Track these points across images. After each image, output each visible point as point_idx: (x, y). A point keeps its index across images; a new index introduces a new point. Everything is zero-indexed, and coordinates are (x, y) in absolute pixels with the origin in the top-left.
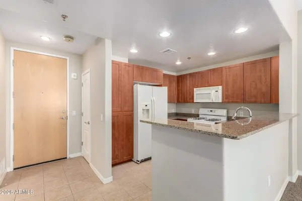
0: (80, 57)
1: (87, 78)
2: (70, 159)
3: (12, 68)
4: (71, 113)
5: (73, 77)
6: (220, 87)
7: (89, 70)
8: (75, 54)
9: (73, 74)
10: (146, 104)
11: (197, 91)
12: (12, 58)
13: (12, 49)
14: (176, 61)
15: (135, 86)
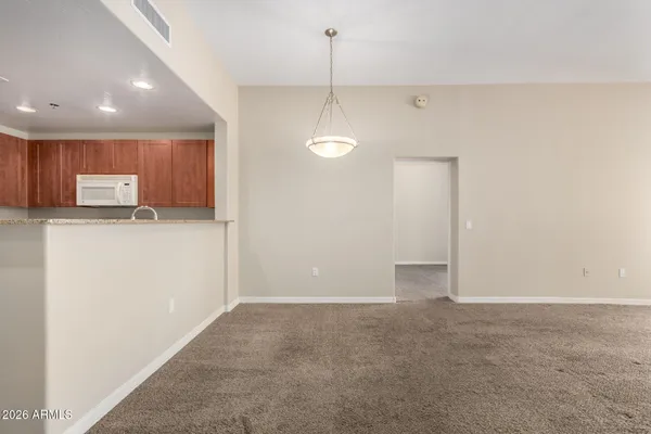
6: (134, 178)
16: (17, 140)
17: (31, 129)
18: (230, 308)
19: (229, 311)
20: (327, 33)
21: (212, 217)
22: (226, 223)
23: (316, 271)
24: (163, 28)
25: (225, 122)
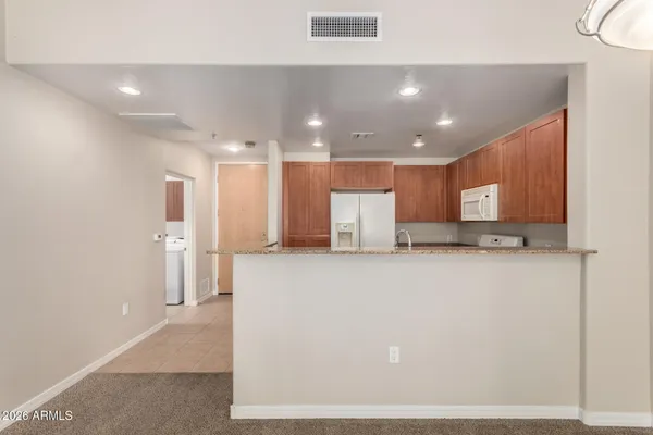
3: (217, 184)
6: (493, 188)
11: (465, 196)
12: (217, 174)
13: (217, 164)
14: (412, 142)
15: (332, 195)
21: (562, 246)
22: (583, 254)
24: (365, 28)
25: (582, 66)
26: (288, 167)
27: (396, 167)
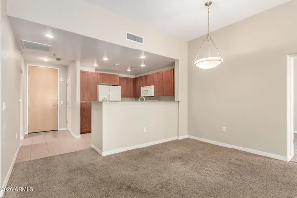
0: (66, 68)
1: (69, 81)
2: (60, 131)
3: (28, 76)
4: (61, 103)
5: (61, 80)
6: (153, 86)
7: (70, 76)
8: (63, 66)
9: (61, 79)
10: (104, 96)
11: (143, 89)
12: (28, 71)
13: (28, 65)
14: (127, 69)
15: (98, 85)
16: (131, 78)
17: (136, 74)
18: (180, 138)
19: (179, 139)
20: (206, 5)
21: (173, 100)
22: (178, 102)
23: (224, 129)
24: (140, 40)
25: (178, 60)
26: (82, 72)
27: (120, 77)
